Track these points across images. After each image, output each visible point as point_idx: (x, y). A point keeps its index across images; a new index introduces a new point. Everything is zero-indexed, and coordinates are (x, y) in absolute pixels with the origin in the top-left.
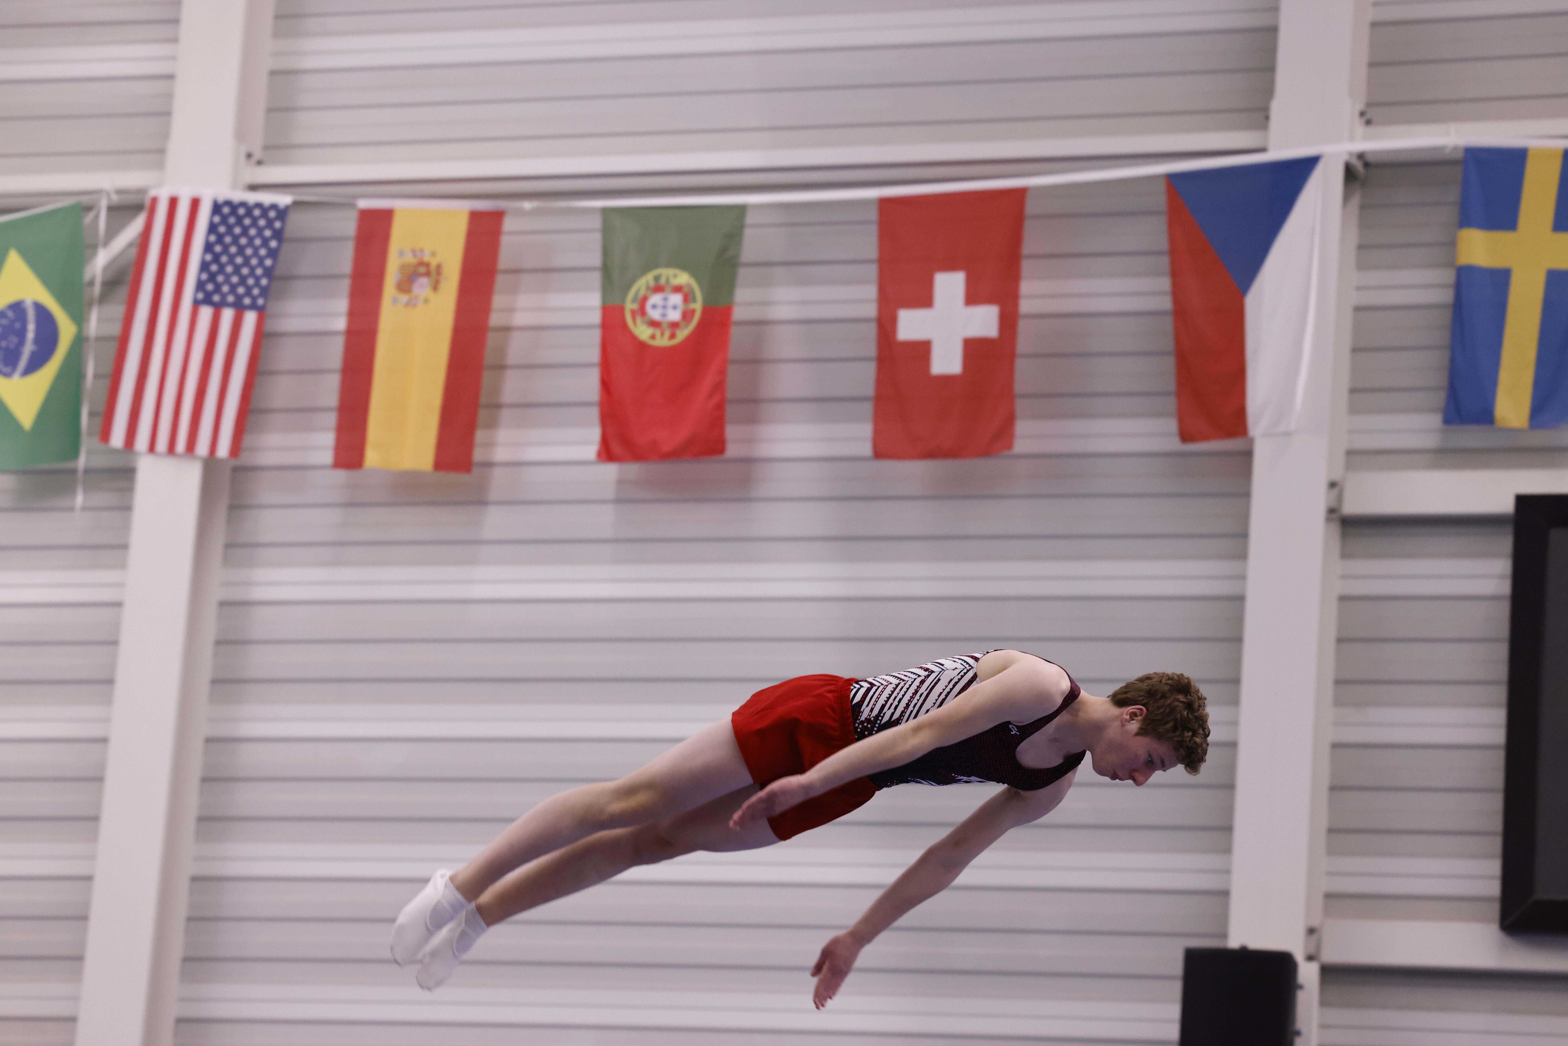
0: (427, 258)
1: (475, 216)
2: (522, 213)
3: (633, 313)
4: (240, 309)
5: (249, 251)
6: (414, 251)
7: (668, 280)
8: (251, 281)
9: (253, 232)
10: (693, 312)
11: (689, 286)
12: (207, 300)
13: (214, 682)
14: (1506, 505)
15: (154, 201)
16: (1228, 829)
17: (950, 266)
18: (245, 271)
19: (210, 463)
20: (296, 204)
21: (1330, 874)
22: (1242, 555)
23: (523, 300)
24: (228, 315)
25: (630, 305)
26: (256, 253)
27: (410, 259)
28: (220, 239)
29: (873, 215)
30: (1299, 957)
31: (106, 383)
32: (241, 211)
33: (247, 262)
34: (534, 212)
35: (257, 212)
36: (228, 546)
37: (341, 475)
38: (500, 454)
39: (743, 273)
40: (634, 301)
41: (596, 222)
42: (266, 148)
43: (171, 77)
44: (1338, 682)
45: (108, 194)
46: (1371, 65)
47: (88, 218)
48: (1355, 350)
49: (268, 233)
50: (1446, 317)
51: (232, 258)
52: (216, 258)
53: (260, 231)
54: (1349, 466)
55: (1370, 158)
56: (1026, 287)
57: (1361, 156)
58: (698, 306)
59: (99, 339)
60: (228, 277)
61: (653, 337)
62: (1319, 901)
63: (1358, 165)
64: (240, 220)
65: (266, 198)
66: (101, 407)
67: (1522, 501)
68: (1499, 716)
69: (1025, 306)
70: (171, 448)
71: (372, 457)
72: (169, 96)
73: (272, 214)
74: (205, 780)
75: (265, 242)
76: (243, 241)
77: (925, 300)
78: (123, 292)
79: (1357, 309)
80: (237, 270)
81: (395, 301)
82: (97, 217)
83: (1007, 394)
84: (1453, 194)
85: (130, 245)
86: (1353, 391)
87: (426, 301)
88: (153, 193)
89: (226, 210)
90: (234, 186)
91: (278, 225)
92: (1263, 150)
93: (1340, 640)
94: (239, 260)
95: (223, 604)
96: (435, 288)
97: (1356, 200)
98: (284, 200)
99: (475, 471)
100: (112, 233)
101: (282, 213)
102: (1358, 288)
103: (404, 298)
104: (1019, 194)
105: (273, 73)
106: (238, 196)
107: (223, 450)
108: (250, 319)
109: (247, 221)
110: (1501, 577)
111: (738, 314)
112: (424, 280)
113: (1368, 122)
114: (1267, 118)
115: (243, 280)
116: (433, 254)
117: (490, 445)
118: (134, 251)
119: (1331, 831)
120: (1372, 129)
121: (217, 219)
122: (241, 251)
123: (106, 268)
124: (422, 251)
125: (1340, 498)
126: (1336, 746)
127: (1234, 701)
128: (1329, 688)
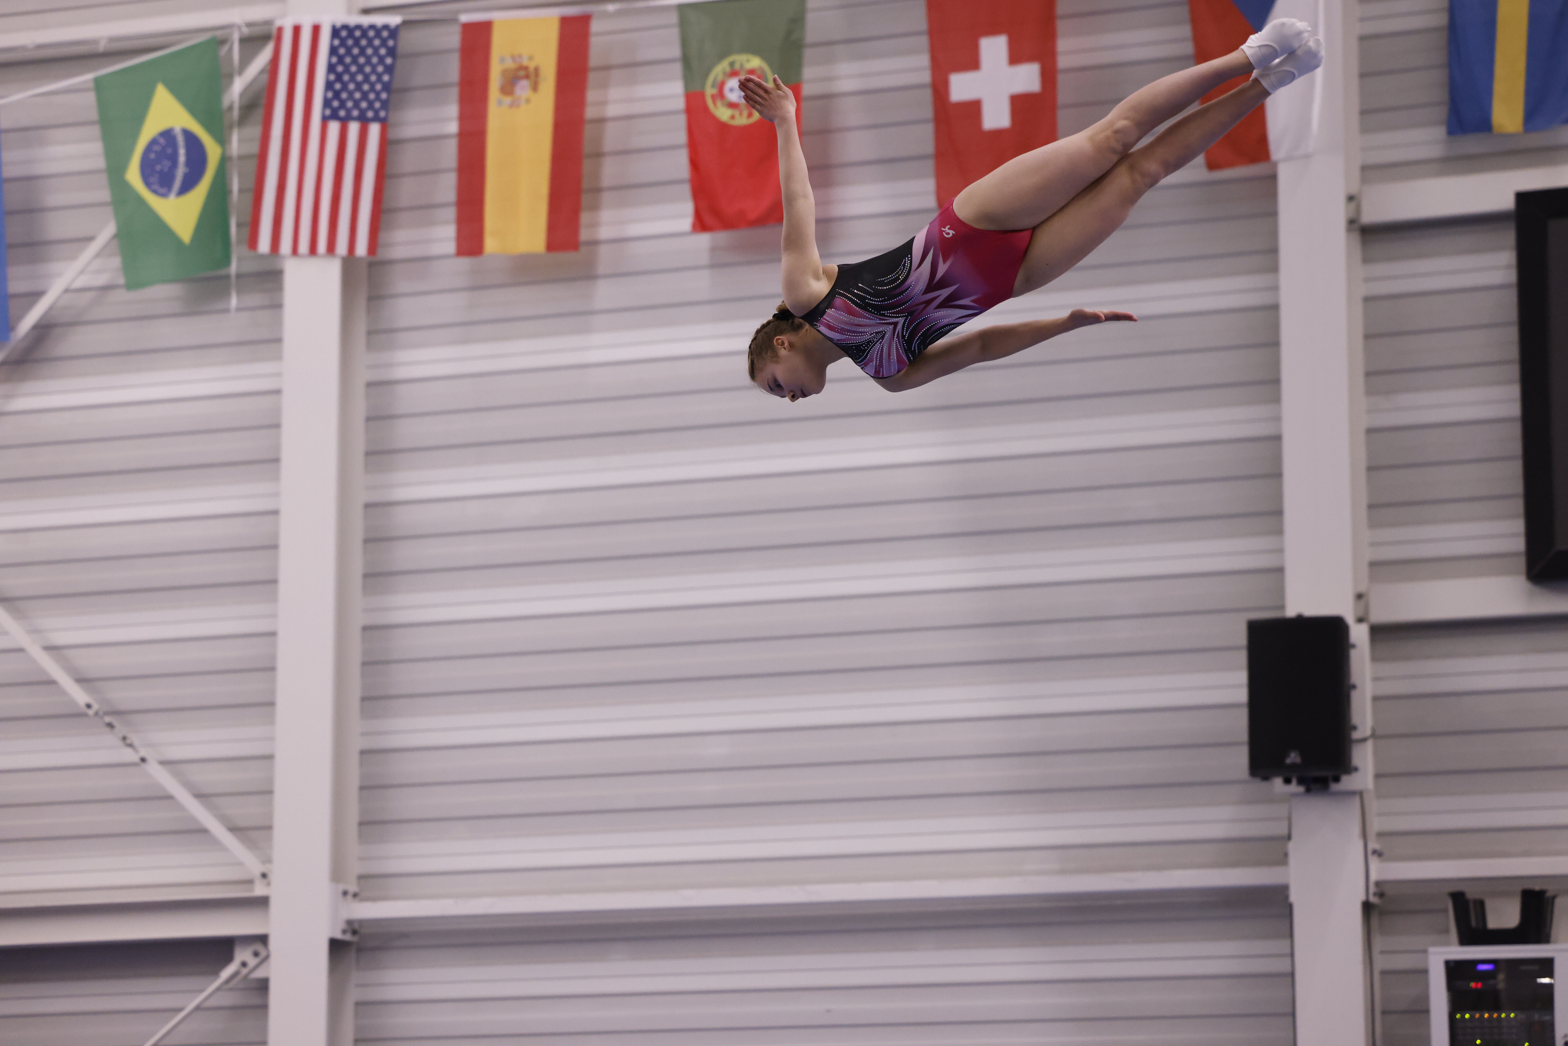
0: (525, 63)
1: (565, 22)
2: (607, 15)
3: (713, 97)
4: (364, 122)
5: (368, 69)
6: (513, 58)
7: (742, 66)
8: (372, 96)
9: (369, 51)
11: (761, 69)
12: (334, 116)
13: (368, 454)
14: (1507, 203)
15: (280, 30)
16: (1278, 513)
17: (993, 31)
18: (366, 87)
19: (349, 262)
20: (405, 23)
21: (1373, 544)
22: (1274, 268)
23: (614, 93)
24: (354, 128)
25: (710, 91)
26: (374, 71)
27: (510, 64)
28: (341, 60)
30: (1350, 620)
31: (250, 197)
32: (358, 33)
33: (366, 79)
34: (618, 14)
35: (371, 33)
36: (370, 333)
37: (464, 262)
38: (605, 232)
39: (808, 53)
40: (713, 86)
41: (673, 18)
44: (1368, 374)
45: (239, 27)
47: (223, 51)
48: (1363, 75)
50: (1442, 38)
51: (353, 77)
52: (339, 78)
53: (376, 50)
54: (1364, 180)
56: (1063, 44)
59: (241, 158)
60: (351, 94)
61: (733, 117)
62: (1365, 571)
64: (357, 42)
65: (379, 20)
66: (248, 216)
67: (1522, 198)
69: (1063, 62)
70: (313, 250)
71: (491, 244)
73: (385, 34)
74: (367, 541)
75: (381, 60)
76: (362, 60)
77: (972, 63)
78: (259, 114)
79: (1362, 38)
80: (359, 86)
81: (500, 103)
82: (231, 50)
85: (262, 72)
86: (1363, 112)
87: (528, 101)
88: (278, 23)
89: (344, 33)
90: (349, 12)
91: (391, 43)
93: (1367, 337)
94: (360, 78)
95: (369, 385)
96: (535, 88)
98: (394, 20)
99: (583, 249)
100: (245, 62)
101: (394, 32)
103: (507, 100)
106: (354, 20)
107: (361, 249)
108: (374, 130)
109: (364, 42)
110: (1507, 267)
111: (807, 90)
112: (524, 83)
115: (365, 96)
116: (531, 58)
117: (595, 225)
118: (265, 77)
119: (1371, 507)
121: (336, 42)
122: (361, 69)
123: (242, 95)
124: (520, 56)
125: (1358, 209)
126: (1370, 431)
127: (1276, 399)
128: (1360, 380)
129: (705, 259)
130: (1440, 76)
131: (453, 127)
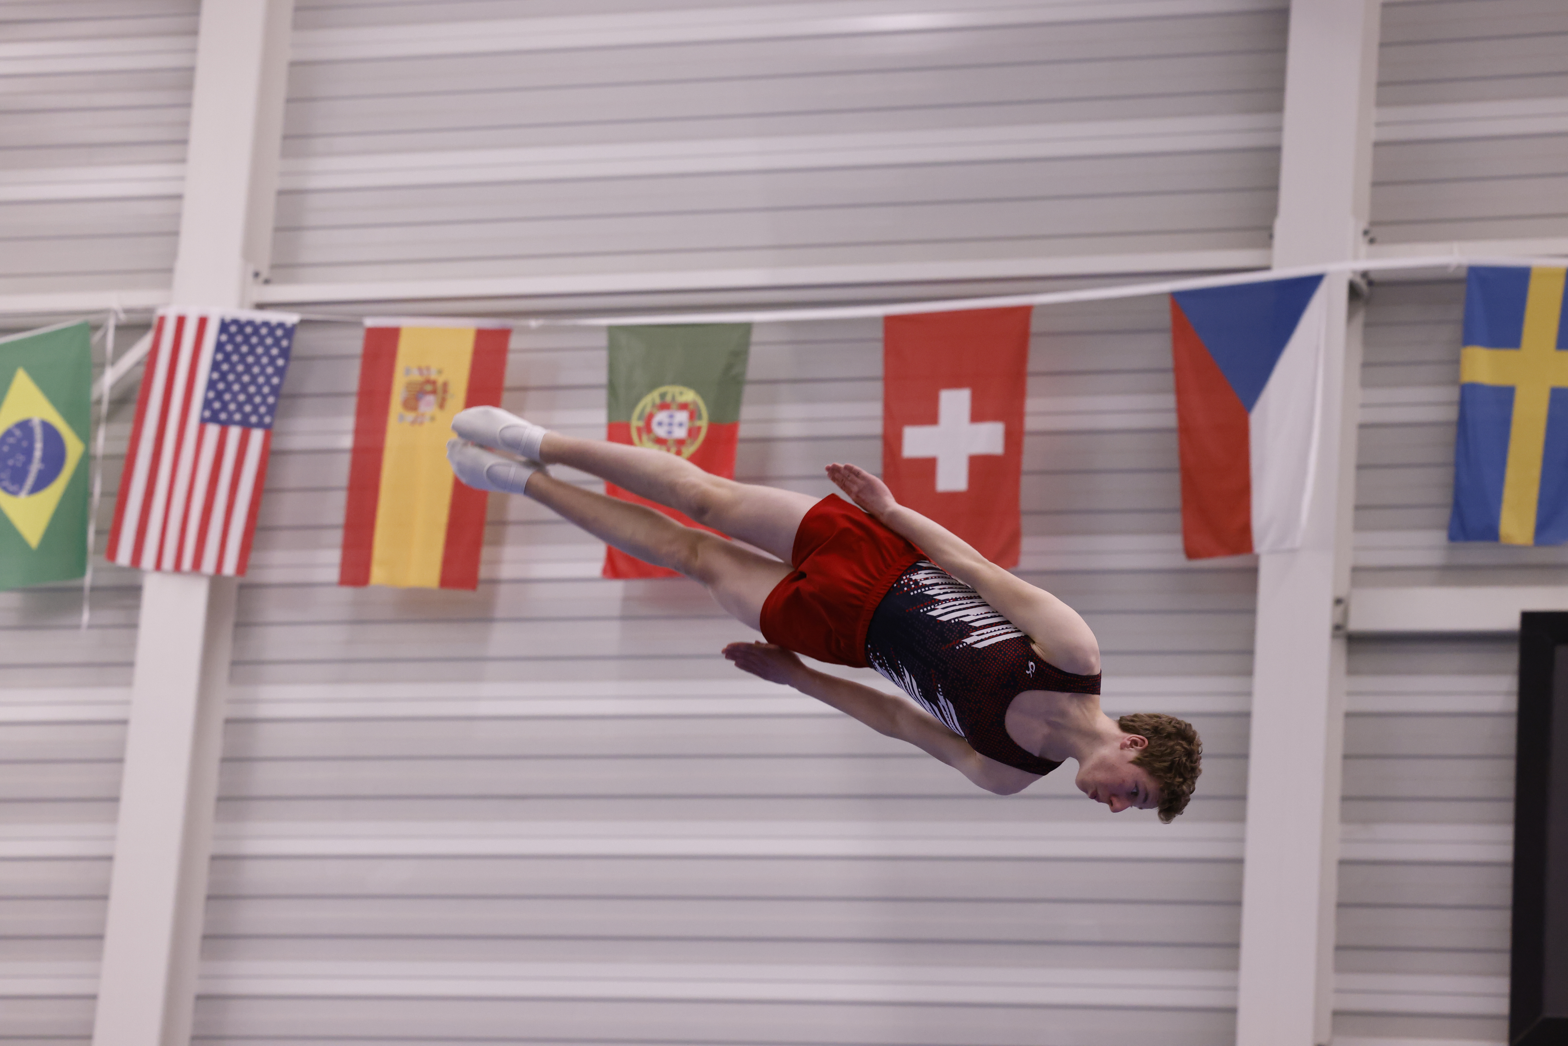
0: (433, 376)
1: (481, 334)
2: (528, 331)
3: (639, 430)
4: (246, 427)
5: (256, 370)
6: (420, 370)
7: (673, 398)
8: (258, 400)
9: (260, 350)
10: (699, 429)
11: (695, 403)
12: (214, 419)
13: (220, 799)
14: (1511, 622)
15: (162, 319)
16: (1235, 946)
17: (955, 383)
18: (252, 389)
19: (217, 581)
20: (303, 322)
21: (1338, 991)
22: (1248, 672)
24: (234, 433)
25: (636, 423)
26: (263, 372)
27: (416, 377)
28: (227, 358)
29: (879, 333)
31: (112, 502)
32: (249, 330)
33: (254, 380)
34: (540, 330)
35: (264, 331)
36: (235, 663)
37: (348, 592)
38: (507, 571)
39: (749, 391)
40: (640, 418)
41: (602, 340)
42: (274, 267)
43: (179, 197)
44: (1345, 799)
45: (116, 313)
46: (1375, 184)
47: (96, 337)
48: (1360, 467)
49: (275, 351)
50: (1450, 434)
51: (239, 376)
52: (223, 376)
53: (267, 349)
54: (1355, 583)
55: (1373, 276)
56: (1032, 404)
57: (1365, 274)
58: (703, 423)
59: (106, 457)
60: (235, 395)
62: (1327, 1019)
63: (1362, 284)
64: (247, 339)
65: (274, 317)
66: (108, 525)
67: (1528, 618)
68: (1507, 833)
69: (1031, 423)
70: (178, 566)
71: (378, 574)
72: (177, 216)
73: (279, 333)
74: (209, 898)
75: (272, 361)
76: (250, 359)
77: (931, 417)
78: (131, 410)
79: (1363, 426)
80: (244, 388)
81: (401, 418)
82: (104, 336)
83: (1013, 510)
84: (1457, 312)
85: (138, 364)
86: (1358, 508)
87: (433, 419)
88: (160, 312)
89: (233, 329)
90: (241, 306)
91: (285, 343)
92: (1267, 268)
93: (1346, 757)
94: (246, 378)
95: (228, 721)
96: (442, 405)
97: (1360, 318)
98: (291, 318)
99: (481, 588)
100: (120, 351)
101: (289, 332)
102: (1363, 406)
103: (410, 416)
104: (1025, 312)
105: (281, 193)
106: (246, 314)
107: (230, 567)
108: (257, 437)
109: (254, 340)
110: (1508, 694)
111: (744, 431)
112: (430, 398)
113: (1372, 241)
114: (1271, 236)
115: (250, 399)
116: (440, 372)
117: (496, 562)
118: (141, 370)
119: (1338, 948)
120: (1375, 248)
121: (224, 338)
122: (248, 369)
123: (113, 387)
124: (428, 369)
125: (1346, 614)
126: (1343, 863)
127: (1241, 818)
128: (1336, 804)
129: (615, 609)
130: (1445, 475)
131: (347, 441)
